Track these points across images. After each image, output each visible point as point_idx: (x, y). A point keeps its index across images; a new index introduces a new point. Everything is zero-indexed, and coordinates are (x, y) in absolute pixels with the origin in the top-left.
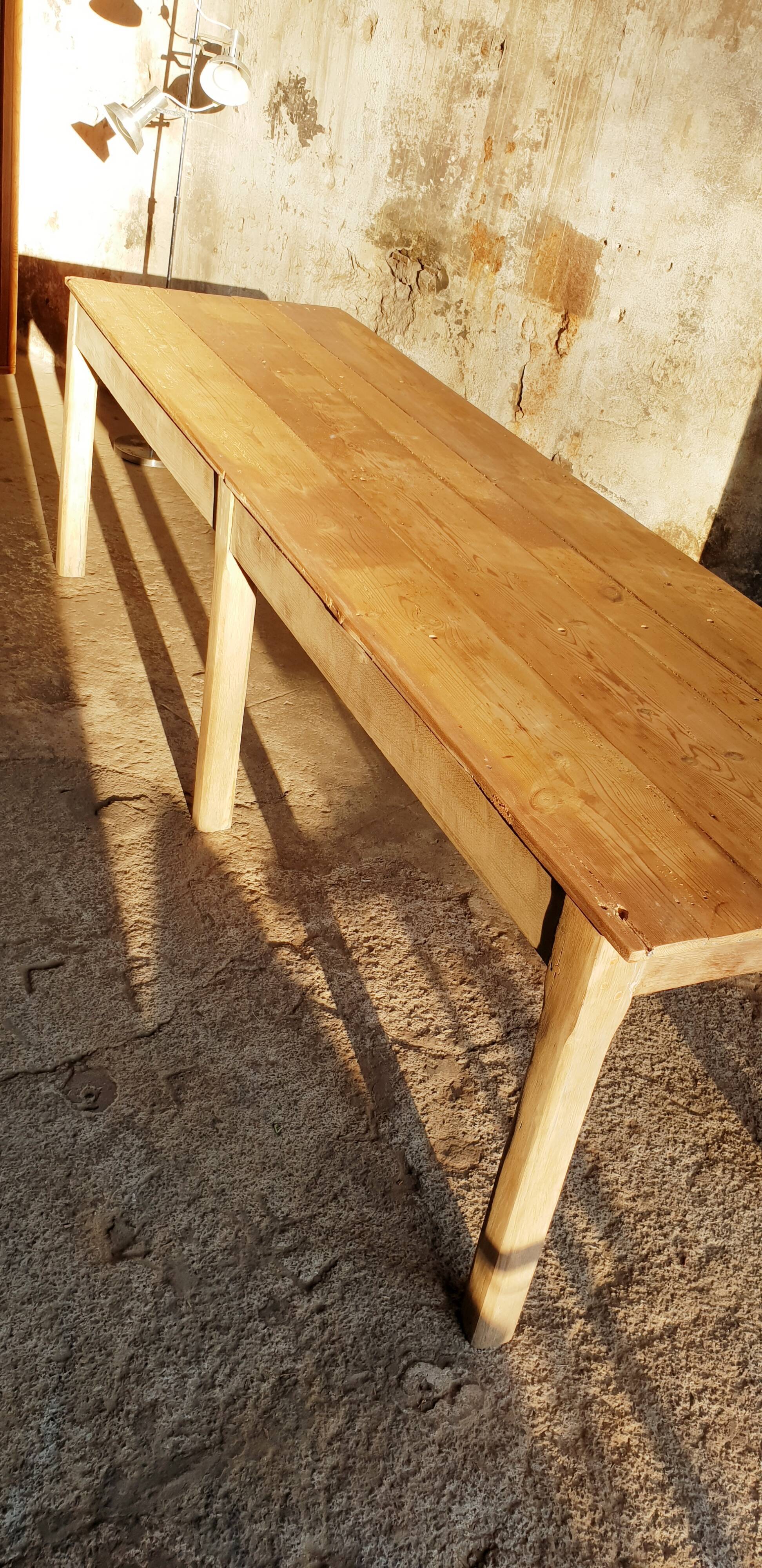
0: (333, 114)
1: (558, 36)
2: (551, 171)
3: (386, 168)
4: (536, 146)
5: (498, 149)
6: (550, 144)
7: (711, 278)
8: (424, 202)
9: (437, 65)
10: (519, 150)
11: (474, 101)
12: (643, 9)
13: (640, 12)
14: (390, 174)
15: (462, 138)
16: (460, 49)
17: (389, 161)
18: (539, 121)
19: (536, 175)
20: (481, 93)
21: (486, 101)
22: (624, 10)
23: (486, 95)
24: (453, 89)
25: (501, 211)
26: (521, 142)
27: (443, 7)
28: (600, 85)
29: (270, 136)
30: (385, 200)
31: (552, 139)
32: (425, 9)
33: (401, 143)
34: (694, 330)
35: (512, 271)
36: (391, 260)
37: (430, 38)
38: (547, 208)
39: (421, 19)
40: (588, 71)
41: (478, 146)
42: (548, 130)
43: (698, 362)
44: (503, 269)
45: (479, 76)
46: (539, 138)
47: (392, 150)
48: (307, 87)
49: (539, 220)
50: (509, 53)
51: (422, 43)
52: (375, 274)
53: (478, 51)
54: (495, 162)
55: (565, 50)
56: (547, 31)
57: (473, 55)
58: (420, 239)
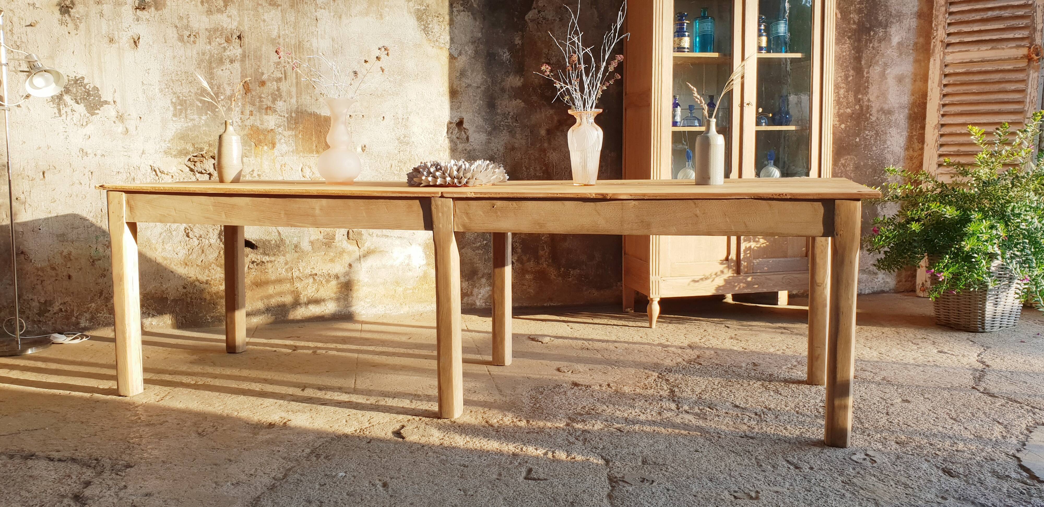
0: (115, 92)
1: (276, 27)
2: (294, 90)
3: (170, 114)
4: (279, 80)
5: (254, 87)
6: (288, 77)
7: (408, 118)
8: (207, 125)
9: (195, 52)
10: (269, 84)
11: (228, 66)
12: (325, 9)
13: (323, 10)
14: (175, 115)
15: (226, 86)
16: (210, 43)
17: (172, 109)
18: (277, 68)
19: (284, 94)
20: (232, 61)
21: (237, 65)
22: (314, 10)
23: (236, 62)
24: (211, 63)
25: (265, 117)
26: (269, 80)
27: (190, 24)
28: (311, 45)
29: (57, 115)
30: (174, 130)
31: (289, 74)
32: (176, 27)
33: (178, 97)
34: (408, 143)
35: (284, 145)
36: (189, 164)
37: (185, 40)
38: (298, 108)
39: (175, 32)
40: (301, 40)
41: (239, 87)
42: (285, 71)
43: (416, 157)
44: (278, 146)
45: (228, 53)
46: (279, 75)
47: (172, 102)
48: (86, 81)
49: (294, 115)
50: (246, 40)
51: (180, 44)
52: (177, 174)
53: (223, 41)
54: (254, 93)
55: (282, 33)
56: (267, 26)
57: (220, 44)
58: (210, 145)
